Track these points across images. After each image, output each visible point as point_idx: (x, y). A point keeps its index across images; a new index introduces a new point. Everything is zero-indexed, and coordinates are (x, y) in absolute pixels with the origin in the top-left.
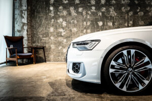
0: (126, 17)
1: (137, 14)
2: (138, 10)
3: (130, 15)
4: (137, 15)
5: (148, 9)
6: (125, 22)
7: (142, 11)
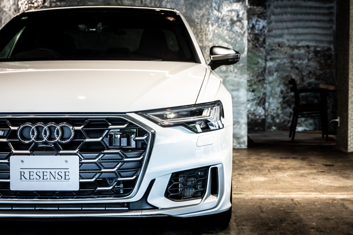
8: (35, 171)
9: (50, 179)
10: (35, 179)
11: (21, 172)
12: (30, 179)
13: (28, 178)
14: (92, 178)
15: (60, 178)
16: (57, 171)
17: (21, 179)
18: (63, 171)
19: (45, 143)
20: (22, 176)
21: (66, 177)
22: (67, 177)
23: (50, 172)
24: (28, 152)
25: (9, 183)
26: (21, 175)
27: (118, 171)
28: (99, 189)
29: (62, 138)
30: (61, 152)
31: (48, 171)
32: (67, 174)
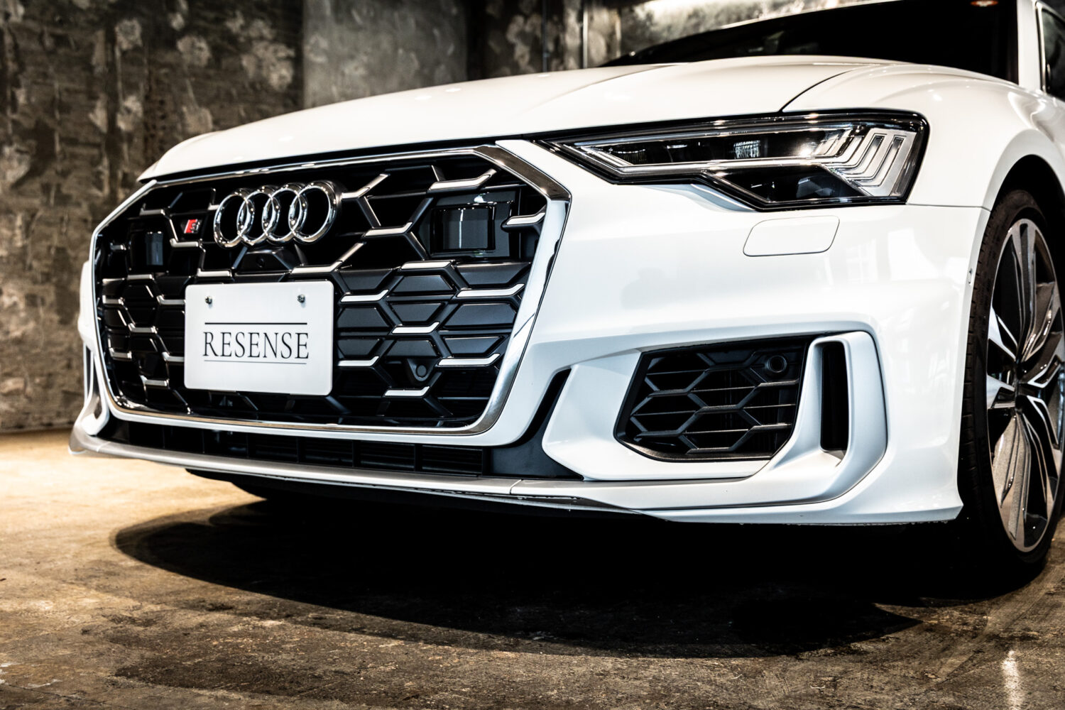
0: (98, 56)
1: (171, 45)
2: (177, 21)
3: (124, 43)
4: (169, 57)
5: (235, 25)
6: (92, 97)
7: (203, 33)
8: (234, 330)
9: (265, 357)
10: (233, 354)
11: (206, 333)
12: (223, 355)
13: (219, 352)
14: (369, 357)
15: (286, 353)
16: (281, 330)
17: (206, 355)
18: (294, 330)
19: (266, 244)
20: (208, 345)
21: (298, 351)
22: (303, 352)
23: (266, 334)
24: (227, 273)
25: (180, 367)
26: (206, 343)
27: (441, 332)
28: (390, 393)
29: (307, 229)
30: (296, 271)
31: (261, 329)
32: (303, 339)
